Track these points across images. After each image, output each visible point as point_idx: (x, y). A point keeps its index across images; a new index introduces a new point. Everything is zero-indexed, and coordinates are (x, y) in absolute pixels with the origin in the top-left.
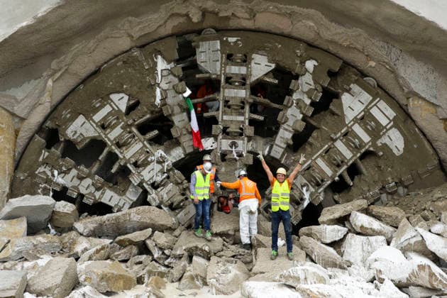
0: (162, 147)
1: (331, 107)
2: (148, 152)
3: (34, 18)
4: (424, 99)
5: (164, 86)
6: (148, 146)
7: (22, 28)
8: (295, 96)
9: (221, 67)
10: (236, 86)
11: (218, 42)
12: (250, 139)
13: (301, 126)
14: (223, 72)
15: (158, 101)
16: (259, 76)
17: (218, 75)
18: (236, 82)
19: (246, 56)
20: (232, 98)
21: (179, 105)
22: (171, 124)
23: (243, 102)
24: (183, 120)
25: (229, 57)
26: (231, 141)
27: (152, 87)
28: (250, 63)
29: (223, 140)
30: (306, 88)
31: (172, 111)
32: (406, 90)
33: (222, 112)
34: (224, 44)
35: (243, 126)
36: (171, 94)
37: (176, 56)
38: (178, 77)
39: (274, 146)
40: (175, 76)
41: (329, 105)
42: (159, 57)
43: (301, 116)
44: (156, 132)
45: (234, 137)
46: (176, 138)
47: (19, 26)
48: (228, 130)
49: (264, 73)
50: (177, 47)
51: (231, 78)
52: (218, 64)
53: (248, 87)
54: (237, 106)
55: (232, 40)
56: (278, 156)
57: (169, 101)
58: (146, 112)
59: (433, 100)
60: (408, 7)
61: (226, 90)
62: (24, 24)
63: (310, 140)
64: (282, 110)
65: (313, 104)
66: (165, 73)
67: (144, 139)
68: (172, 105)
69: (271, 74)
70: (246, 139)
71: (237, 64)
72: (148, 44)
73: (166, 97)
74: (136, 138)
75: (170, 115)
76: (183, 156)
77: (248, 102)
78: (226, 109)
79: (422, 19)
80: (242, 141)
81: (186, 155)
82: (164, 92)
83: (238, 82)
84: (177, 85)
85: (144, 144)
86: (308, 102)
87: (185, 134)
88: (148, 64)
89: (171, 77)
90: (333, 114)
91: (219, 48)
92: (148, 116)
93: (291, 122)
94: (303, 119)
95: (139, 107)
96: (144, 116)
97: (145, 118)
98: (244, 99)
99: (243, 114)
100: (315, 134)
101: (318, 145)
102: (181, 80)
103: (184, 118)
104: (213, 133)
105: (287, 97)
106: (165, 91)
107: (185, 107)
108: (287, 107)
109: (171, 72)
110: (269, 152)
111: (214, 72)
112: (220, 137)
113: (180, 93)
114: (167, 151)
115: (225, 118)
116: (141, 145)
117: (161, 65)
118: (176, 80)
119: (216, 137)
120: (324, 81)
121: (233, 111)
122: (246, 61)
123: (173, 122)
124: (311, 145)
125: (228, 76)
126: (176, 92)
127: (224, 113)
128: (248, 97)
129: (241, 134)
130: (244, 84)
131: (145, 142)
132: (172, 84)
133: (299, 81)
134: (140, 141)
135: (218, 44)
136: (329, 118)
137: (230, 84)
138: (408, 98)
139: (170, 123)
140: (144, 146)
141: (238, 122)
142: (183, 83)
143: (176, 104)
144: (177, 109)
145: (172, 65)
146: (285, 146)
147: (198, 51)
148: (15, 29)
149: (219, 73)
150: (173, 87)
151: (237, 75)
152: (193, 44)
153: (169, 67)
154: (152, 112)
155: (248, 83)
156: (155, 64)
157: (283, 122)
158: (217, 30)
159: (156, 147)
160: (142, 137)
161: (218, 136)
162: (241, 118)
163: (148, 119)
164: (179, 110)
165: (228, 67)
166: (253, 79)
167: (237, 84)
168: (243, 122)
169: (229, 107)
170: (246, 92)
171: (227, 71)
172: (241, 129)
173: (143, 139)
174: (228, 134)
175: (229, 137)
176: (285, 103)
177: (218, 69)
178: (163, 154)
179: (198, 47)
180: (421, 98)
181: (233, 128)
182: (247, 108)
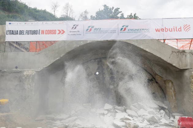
3: (60, 57)
4: (159, 76)
7: (57, 60)
32: (155, 73)
47: (56, 59)
59: (162, 76)
60: (154, 54)
62: (58, 59)
79: (157, 56)
138: (155, 75)
148: (55, 60)
180: (158, 75)
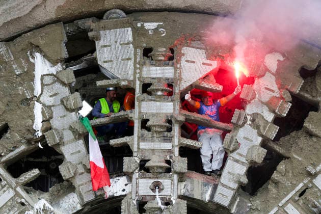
0: (46, 195)
1: (306, 124)
2: (23, 204)
5: (47, 99)
6: (23, 194)
8: (250, 109)
9: (135, 68)
10: (160, 96)
11: (129, 29)
12: (182, 177)
13: (259, 155)
14: (138, 75)
15: (38, 124)
16: (194, 80)
17: (129, 81)
18: (158, 90)
19: (172, 51)
20: (153, 115)
21: (71, 128)
22: (60, 159)
23: (169, 122)
24: (79, 152)
25: (147, 52)
26: (152, 181)
27: (28, 102)
28: (179, 61)
29: (141, 181)
30: (266, 96)
31: (61, 138)
33: (139, 138)
34: (139, 33)
35: (171, 157)
36: (58, 112)
37: (65, 54)
38: (69, 85)
39: (220, 187)
40: (63, 84)
41: (303, 122)
42: (38, 55)
43: (260, 139)
44: (36, 172)
45: (157, 174)
46: (68, 180)
48: (148, 164)
49: (202, 75)
50: (65, 39)
51: (149, 85)
52: (131, 64)
53: (177, 97)
54: (161, 126)
55: (150, 26)
56: (225, 202)
57: (56, 123)
58: (20, 142)
61: (144, 104)
63: (275, 176)
64: (229, 131)
65: (277, 120)
66: (48, 80)
67: (17, 183)
68: (60, 129)
69: (212, 78)
70: (175, 177)
71: (159, 63)
72: (20, 35)
73: (51, 118)
74: (4, 183)
75: (58, 145)
76: (79, 207)
77: (177, 121)
78: (145, 132)
80: (169, 181)
81: (84, 206)
82: (47, 108)
83: (162, 90)
84: (67, 99)
85: (16, 191)
86: (270, 117)
87: (82, 173)
88: (21, 67)
89: (58, 86)
90: (311, 135)
91: (131, 39)
92: (23, 148)
93: (243, 150)
94: (264, 145)
95: (8, 135)
96: (15, 147)
97: (17, 151)
98: (172, 116)
99: (169, 139)
100: (281, 167)
101: (288, 184)
102: (73, 90)
103: (79, 149)
104: (125, 170)
105: (237, 111)
106: (49, 107)
107: (81, 131)
108: (237, 126)
109: (57, 78)
110: (212, 196)
111: (124, 77)
112: (136, 175)
113: (72, 110)
114: (54, 201)
115: (143, 145)
116: (11, 193)
117: (42, 67)
118: (65, 91)
119: (129, 176)
120: (293, 85)
121: (155, 135)
122: (172, 58)
123: (62, 155)
124: (276, 183)
125: (147, 82)
126: (67, 109)
127: (142, 138)
128: (177, 112)
129: (168, 170)
130: (170, 94)
131: (19, 189)
132: (59, 98)
133: (255, 86)
134: (11, 187)
135: (128, 33)
136: (303, 141)
137: (150, 93)
139: (59, 157)
140: (17, 194)
141: (163, 151)
142: (77, 94)
143: (67, 127)
144: (68, 135)
145: (59, 67)
146: (235, 186)
147: (98, 44)
149: (132, 78)
150: (62, 101)
151: (159, 79)
152: (90, 34)
153: (53, 70)
154: (29, 142)
155: (177, 90)
156: (32, 66)
157: (231, 149)
158: (128, 12)
159: (36, 194)
160: (12, 181)
161: (132, 173)
162: (168, 146)
163: (23, 153)
164: (72, 137)
165: (145, 69)
166: (184, 85)
167: (159, 93)
168: (170, 151)
169: (149, 129)
170: (174, 105)
171: (145, 74)
172: (168, 162)
173: (14, 185)
174: (147, 170)
175: (150, 175)
176: (234, 120)
177: (131, 72)
178: (48, 205)
179: (98, 39)
181: (156, 161)
182: (176, 129)
